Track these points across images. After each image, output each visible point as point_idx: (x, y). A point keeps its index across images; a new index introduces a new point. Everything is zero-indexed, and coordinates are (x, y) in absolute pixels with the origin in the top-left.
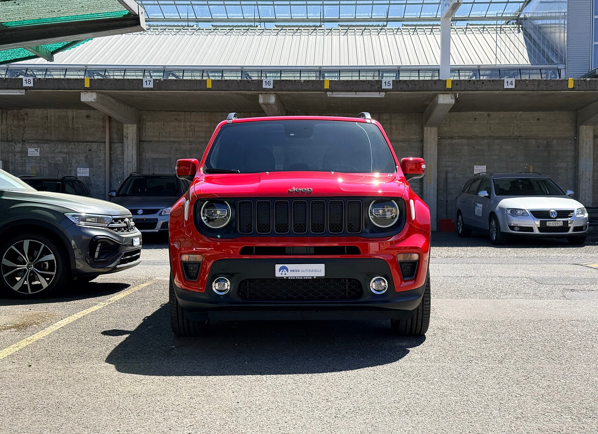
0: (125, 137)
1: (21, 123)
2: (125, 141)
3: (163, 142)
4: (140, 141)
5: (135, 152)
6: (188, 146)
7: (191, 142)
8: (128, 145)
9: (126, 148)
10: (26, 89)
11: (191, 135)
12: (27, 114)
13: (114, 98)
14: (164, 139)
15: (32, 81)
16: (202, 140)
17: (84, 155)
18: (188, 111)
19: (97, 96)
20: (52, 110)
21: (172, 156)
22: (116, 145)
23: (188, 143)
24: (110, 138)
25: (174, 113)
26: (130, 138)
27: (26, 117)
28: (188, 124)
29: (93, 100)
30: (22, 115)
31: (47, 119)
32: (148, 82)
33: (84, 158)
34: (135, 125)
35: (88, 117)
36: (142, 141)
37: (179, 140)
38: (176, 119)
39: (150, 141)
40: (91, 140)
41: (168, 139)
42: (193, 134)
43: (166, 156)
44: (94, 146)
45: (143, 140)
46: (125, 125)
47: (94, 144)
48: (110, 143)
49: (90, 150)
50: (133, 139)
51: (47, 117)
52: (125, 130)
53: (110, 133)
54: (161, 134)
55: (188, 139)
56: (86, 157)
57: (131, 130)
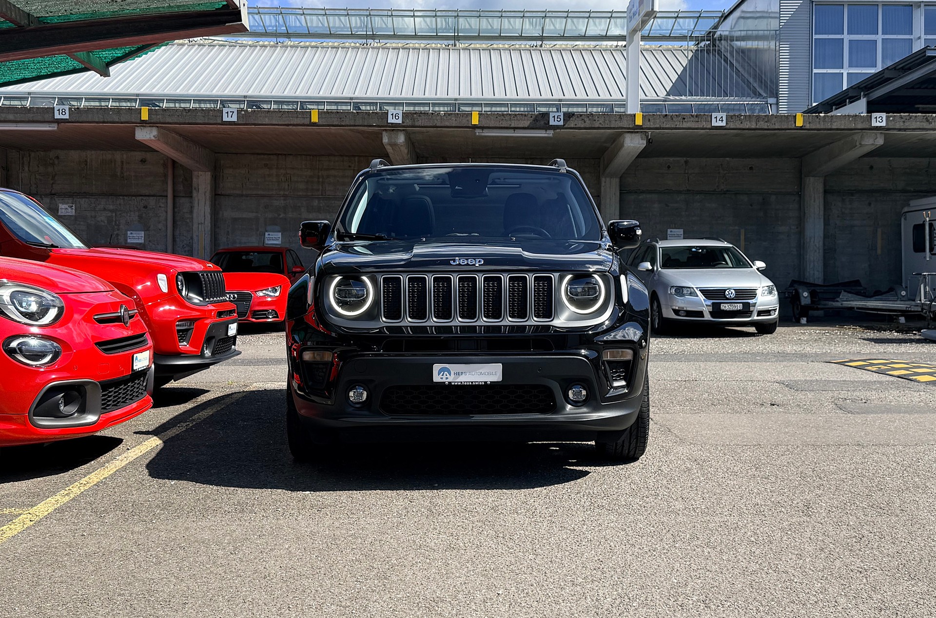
0: (195, 189)
1: (50, 169)
2: (195, 194)
3: (247, 196)
4: (215, 195)
5: (208, 209)
6: (282, 202)
7: (285, 196)
8: (199, 200)
9: (196, 204)
10: (59, 121)
11: (286, 187)
12: (58, 157)
13: (180, 135)
14: (249, 192)
15: (67, 112)
16: (301, 193)
17: (137, 213)
18: (281, 154)
19: (159, 132)
20: (93, 152)
21: (260, 215)
22: (183, 200)
23: (282, 198)
24: (174, 191)
25: (262, 156)
26: (202, 190)
27: (56, 162)
28: (283, 171)
29: (153, 138)
30: (51, 159)
31: (86, 165)
32: (230, 114)
33: (137, 218)
34: (210, 173)
35: (143, 161)
36: (219, 195)
37: (271, 193)
38: (266, 165)
39: (229, 195)
40: (147, 194)
41: (255, 192)
42: (288, 185)
43: (251, 215)
44: (152, 201)
45: (220, 193)
46: (195, 173)
47: (152, 198)
48: (174, 197)
49: (145, 207)
50: (205, 192)
51: (86, 161)
52: (194, 180)
53: (174, 184)
54: (244, 185)
55: (282, 193)
56: (140, 217)
57: (203, 181)
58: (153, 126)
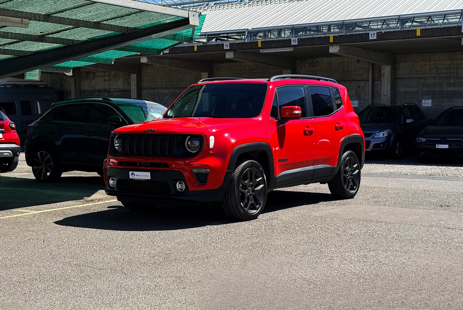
0: (383, 76)
1: (314, 69)
2: (382, 79)
3: (412, 78)
4: (395, 78)
5: (389, 87)
6: (432, 81)
7: (434, 78)
8: (384, 82)
9: (383, 85)
10: (294, 46)
11: (435, 72)
12: (318, 62)
14: (413, 76)
15: (297, 41)
16: (443, 76)
17: (355, 91)
18: (432, 52)
19: (340, 48)
20: (334, 58)
21: (419, 89)
22: (378, 82)
23: (432, 79)
24: (373, 77)
25: (421, 54)
26: (386, 77)
27: (317, 64)
28: (433, 63)
29: (337, 51)
30: (314, 63)
31: (331, 65)
32: (373, 35)
33: (355, 93)
34: (390, 66)
35: (358, 61)
36: (397, 78)
37: (425, 76)
38: (423, 59)
39: (402, 78)
40: (360, 79)
41: (416, 76)
42: (436, 71)
43: (415, 90)
44: (362, 84)
45: (397, 77)
46: (383, 67)
47: (362, 82)
48: (373, 81)
49: (359, 87)
50: (388, 77)
51: (331, 63)
52: (382, 70)
53: (373, 73)
54: (411, 72)
55: (432, 75)
56: (356, 92)
57: (387, 70)
58: (337, 45)
